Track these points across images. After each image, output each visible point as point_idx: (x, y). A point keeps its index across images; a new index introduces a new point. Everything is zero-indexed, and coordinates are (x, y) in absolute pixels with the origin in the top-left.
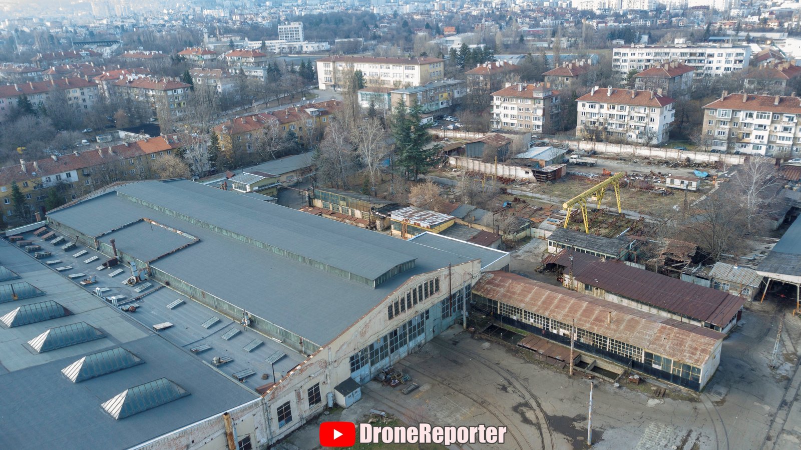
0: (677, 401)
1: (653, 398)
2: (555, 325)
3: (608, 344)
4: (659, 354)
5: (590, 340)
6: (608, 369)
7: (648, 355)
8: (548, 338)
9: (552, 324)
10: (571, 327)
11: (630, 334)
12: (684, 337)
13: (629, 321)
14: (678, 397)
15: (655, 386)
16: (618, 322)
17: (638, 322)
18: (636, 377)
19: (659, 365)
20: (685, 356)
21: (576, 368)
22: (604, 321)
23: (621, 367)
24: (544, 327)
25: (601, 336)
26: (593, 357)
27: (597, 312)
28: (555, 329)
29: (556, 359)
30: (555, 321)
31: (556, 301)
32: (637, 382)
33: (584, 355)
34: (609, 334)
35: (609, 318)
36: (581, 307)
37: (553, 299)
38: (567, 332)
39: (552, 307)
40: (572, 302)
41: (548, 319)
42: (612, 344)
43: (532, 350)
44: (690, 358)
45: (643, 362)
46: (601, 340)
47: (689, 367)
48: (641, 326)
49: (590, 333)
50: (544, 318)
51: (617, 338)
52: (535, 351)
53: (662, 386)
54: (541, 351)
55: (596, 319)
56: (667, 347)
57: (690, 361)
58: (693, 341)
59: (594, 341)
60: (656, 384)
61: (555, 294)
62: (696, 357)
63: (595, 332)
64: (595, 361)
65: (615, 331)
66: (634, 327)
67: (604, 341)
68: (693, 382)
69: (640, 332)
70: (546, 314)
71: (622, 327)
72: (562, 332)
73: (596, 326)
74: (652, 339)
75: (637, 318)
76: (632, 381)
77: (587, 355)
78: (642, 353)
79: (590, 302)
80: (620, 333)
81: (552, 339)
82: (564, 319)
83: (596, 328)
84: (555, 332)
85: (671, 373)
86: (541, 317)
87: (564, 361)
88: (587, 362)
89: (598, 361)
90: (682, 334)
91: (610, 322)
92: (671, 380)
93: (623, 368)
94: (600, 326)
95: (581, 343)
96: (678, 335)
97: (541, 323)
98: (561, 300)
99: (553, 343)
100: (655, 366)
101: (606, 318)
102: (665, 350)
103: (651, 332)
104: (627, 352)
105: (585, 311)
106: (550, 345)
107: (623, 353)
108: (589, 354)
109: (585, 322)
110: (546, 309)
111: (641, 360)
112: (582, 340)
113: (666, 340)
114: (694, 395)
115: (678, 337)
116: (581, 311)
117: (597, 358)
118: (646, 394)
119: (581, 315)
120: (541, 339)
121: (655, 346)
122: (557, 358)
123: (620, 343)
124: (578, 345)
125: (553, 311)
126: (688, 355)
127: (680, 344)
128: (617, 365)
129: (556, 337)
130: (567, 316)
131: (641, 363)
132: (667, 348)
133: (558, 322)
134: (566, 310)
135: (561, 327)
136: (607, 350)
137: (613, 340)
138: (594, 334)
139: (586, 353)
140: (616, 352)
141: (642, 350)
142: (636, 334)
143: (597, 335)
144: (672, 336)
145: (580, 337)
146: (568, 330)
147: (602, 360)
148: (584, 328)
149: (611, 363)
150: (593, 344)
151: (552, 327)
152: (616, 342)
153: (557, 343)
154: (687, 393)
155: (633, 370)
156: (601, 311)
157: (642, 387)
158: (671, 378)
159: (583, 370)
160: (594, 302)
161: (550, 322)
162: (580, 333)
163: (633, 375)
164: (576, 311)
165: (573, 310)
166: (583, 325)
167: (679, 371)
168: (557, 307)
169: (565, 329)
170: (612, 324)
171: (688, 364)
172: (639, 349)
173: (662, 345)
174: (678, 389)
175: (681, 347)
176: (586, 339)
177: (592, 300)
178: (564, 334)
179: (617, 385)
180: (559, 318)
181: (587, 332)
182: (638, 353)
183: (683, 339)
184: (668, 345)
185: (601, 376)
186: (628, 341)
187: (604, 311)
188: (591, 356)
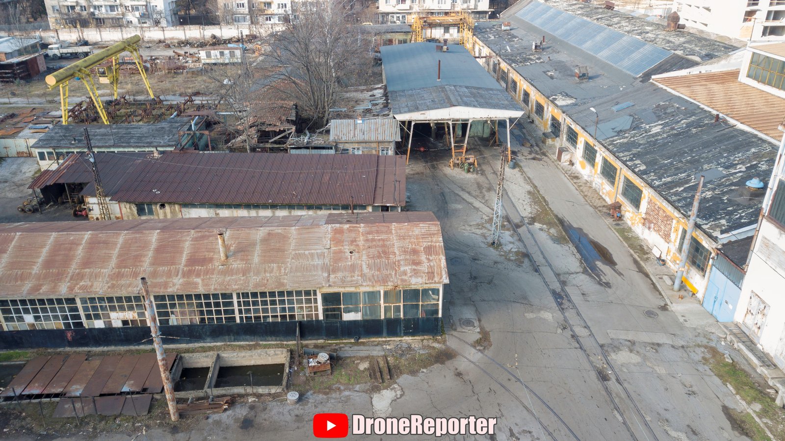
0: (420, 375)
1: (376, 389)
2: (95, 308)
3: (236, 307)
4: (352, 290)
5: (191, 313)
6: (252, 363)
7: (331, 299)
8: (86, 345)
9: (86, 309)
10: (137, 299)
11: (279, 268)
12: (383, 236)
13: (265, 240)
14: (417, 365)
15: (362, 359)
16: (243, 250)
17: (284, 238)
18: (323, 357)
19: (356, 310)
20: (405, 273)
21: (182, 394)
22: (211, 260)
23: (277, 346)
24: (67, 325)
25: (215, 296)
26: (211, 349)
27: (187, 246)
28: (97, 317)
29: (121, 393)
30: (92, 300)
31: (80, 252)
32: (329, 367)
33: (187, 351)
34: (235, 284)
35: (221, 249)
36: (145, 245)
37: (70, 249)
38: (130, 315)
39: (73, 268)
40: (121, 240)
41: (71, 301)
42: (247, 304)
43: (48, 396)
44: (416, 273)
45: (321, 317)
46: (217, 305)
47: (416, 292)
48: (293, 243)
49: (189, 297)
50: (59, 301)
51: (257, 285)
52: (57, 395)
53: (375, 353)
54: (77, 390)
55: (193, 261)
56: (364, 267)
57: (420, 280)
58: (402, 238)
59: (202, 312)
60: (363, 354)
61: (73, 236)
62: (424, 268)
63: (201, 290)
64: (218, 356)
65: (245, 272)
66: (281, 250)
67: (225, 304)
68: (428, 319)
69: (297, 257)
70: (63, 291)
71: (256, 259)
72: (117, 319)
73: (198, 275)
74: (327, 261)
75: (279, 230)
76: (316, 371)
77: (193, 351)
78: (316, 300)
79: (163, 229)
80: (257, 273)
81: (98, 343)
82: (113, 286)
83: (199, 280)
84: (99, 324)
85: (383, 317)
86: (51, 301)
87: (144, 390)
88: (205, 365)
89: (224, 355)
90: (378, 232)
91: (227, 257)
92: (385, 333)
93: (282, 346)
94: (207, 272)
95: (173, 327)
96: (370, 237)
97: (56, 318)
98: (93, 245)
99: (103, 354)
100: (347, 317)
101: (214, 250)
102: (362, 275)
103: (318, 249)
104: (274, 310)
105: (159, 250)
106: (96, 363)
107: (272, 314)
108: (197, 345)
109: (169, 274)
110: (58, 277)
111: (317, 315)
112: (173, 321)
113: (355, 255)
114: (436, 345)
115: (373, 240)
116: (150, 254)
117: (219, 348)
118: (357, 387)
119: (153, 264)
120: (67, 355)
121: (340, 275)
122: (126, 389)
123: (263, 294)
124: (170, 333)
125: (80, 276)
126: (408, 268)
127: (384, 252)
128: (269, 346)
129: (108, 336)
130: (119, 276)
131: (318, 321)
132: (366, 270)
133: (101, 299)
134: (113, 262)
135: (113, 309)
136: (238, 321)
137: (245, 295)
138: (198, 297)
139: (191, 345)
140: (257, 318)
141: (315, 294)
142: (290, 263)
143: (207, 296)
144: (361, 241)
145: (167, 314)
146: (131, 308)
147: (234, 348)
148: (171, 290)
149: (255, 347)
150: (203, 320)
151: (88, 317)
152: (254, 295)
153: (112, 348)
154: (424, 347)
155: (305, 342)
156: (195, 239)
157: (342, 375)
158: (385, 331)
159: (200, 393)
160: (167, 227)
161: (79, 304)
162: (165, 306)
163: (315, 355)
164: (138, 259)
165: (130, 258)
166: (166, 285)
167: (397, 309)
168: (87, 263)
169: (122, 309)
170: (231, 260)
171: (413, 287)
172: (308, 293)
173: (353, 268)
174: (405, 345)
175: (388, 258)
176: (183, 313)
177: (165, 224)
178: (125, 322)
179: (293, 396)
180: (100, 288)
181: (180, 297)
182: (308, 301)
183: (383, 240)
184: (363, 261)
185: (249, 390)
186: (283, 285)
187: (203, 237)
188: (204, 350)
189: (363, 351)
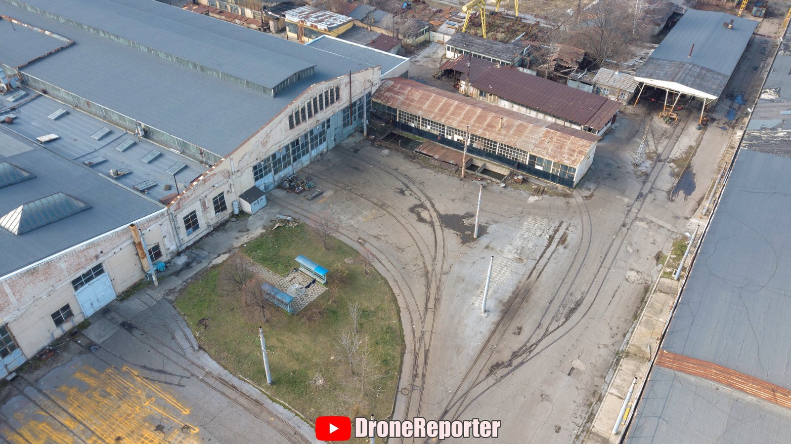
0: (553, 197)
1: (533, 195)
2: (450, 131)
3: (497, 148)
4: (541, 157)
5: (481, 144)
6: (496, 171)
7: (533, 157)
8: (443, 144)
9: (447, 131)
10: (465, 133)
11: (518, 139)
12: (565, 140)
13: (518, 126)
14: (555, 193)
15: (535, 184)
16: (508, 127)
17: (526, 127)
18: (520, 177)
19: (541, 166)
20: (564, 157)
21: (468, 171)
22: (495, 127)
23: (507, 168)
24: (440, 134)
25: (492, 141)
26: (484, 161)
27: (489, 119)
28: (450, 135)
29: (449, 163)
30: (451, 128)
31: (452, 108)
32: (521, 182)
33: (476, 158)
34: (500, 139)
35: (500, 124)
36: (474, 113)
37: (449, 106)
38: (461, 138)
39: (448, 114)
40: (467, 108)
41: (444, 126)
42: (502, 148)
43: (428, 155)
44: (568, 159)
45: (527, 164)
46: (491, 145)
47: (566, 167)
48: (528, 130)
49: (482, 138)
50: (440, 125)
51: (507, 142)
52: (430, 156)
53: (542, 185)
54: (437, 157)
55: (489, 125)
56: (550, 149)
57: (568, 162)
58: (572, 143)
59: (485, 146)
60: (537, 183)
61: (452, 101)
62: (573, 158)
63: (487, 137)
64: (485, 164)
65: (505, 136)
66: (522, 132)
67: (494, 146)
68: (569, 180)
69: (527, 137)
70: (443, 121)
71: (511, 132)
72: (456, 138)
73: (488, 131)
74: (537, 142)
75: (525, 124)
76: (516, 181)
77: (477, 159)
78: (527, 156)
79: (484, 109)
80: (509, 138)
81: (447, 144)
82: (459, 125)
83: (488, 133)
84: (450, 138)
85: (551, 172)
86: (437, 124)
87: (457, 165)
88: (477, 165)
89: (487, 164)
90: (564, 138)
91: (501, 128)
92: (550, 180)
93: (509, 169)
94: (492, 131)
95: (474, 147)
96: (559, 139)
97: (437, 130)
98: (457, 107)
99: (448, 149)
100: (537, 167)
101: (498, 124)
102: (547, 152)
103: (536, 136)
104: (514, 155)
105: (479, 117)
106: (445, 151)
107: (510, 156)
108: (480, 158)
109: (479, 128)
110: (443, 116)
111: (526, 162)
112: (474, 145)
113: (549, 144)
114: (568, 191)
115: (560, 140)
116: (475, 117)
117: (487, 162)
118: (527, 192)
119: (474, 122)
120: (436, 145)
121: (539, 149)
122: (451, 162)
123: (508, 147)
124: (471, 150)
125: (449, 118)
126: (566, 156)
127: (561, 147)
128: (505, 168)
129: (451, 143)
130: (462, 122)
131: (525, 164)
132: (550, 151)
133: (453, 129)
134: (462, 117)
135: (456, 133)
136: (497, 154)
137: (502, 145)
138: (485, 139)
139: (477, 157)
140: (504, 155)
141: (527, 153)
142: (523, 138)
143: (488, 140)
144: (554, 140)
145: (473, 142)
146: (462, 136)
147: (492, 163)
148: (477, 134)
149: (499, 166)
150: (484, 149)
151: (447, 134)
152: (505, 146)
153: (451, 148)
154: (563, 190)
155: (518, 171)
156: (493, 117)
157: (525, 186)
158: (550, 178)
159: (473, 173)
160: (487, 108)
161: (446, 128)
162: (473, 139)
163: (518, 176)
164: (470, 118)
165: (467, 117)
166: (476, 131)
167: (557, 171)
168: (453, 114)
169: (459, 135)
170: (502, 129)
171: (566, 164)
172: (524, 152)
173: (545, 148)
174: (555, 187)
175: (561, 149)
176: (478, 144)
177: (486, 106)
178: (458, 140)
179: (503, 185)
180: (454, 125)
181: (479, 137)
182: (524, 155)
183: (564, 142)
184: (551, 147)
185: (490, 178)
186: (516, 145)
187: (496, 117)
188: (481, 160)
189: (538, 182)
